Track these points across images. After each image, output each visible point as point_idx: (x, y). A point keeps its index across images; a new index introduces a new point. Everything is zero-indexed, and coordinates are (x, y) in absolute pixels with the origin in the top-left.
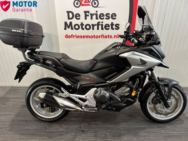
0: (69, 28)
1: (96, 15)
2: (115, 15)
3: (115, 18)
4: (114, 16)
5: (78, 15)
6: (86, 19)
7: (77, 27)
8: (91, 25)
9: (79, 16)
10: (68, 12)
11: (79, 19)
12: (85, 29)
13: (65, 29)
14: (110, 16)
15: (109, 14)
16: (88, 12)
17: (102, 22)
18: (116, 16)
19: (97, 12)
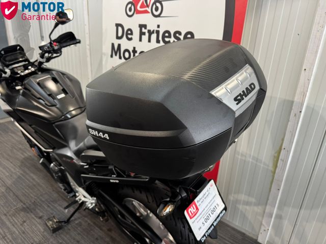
0: (116, 55)
1: (158, 32)
2: (192, 37)
4: (189, 38)
5: (129, 32)
7: (127, 55)
9: (132, 33)
11: (131, 39)
13: (112, 56)
15: (180, 33)
16: (145, 26)
19: (158, 26)
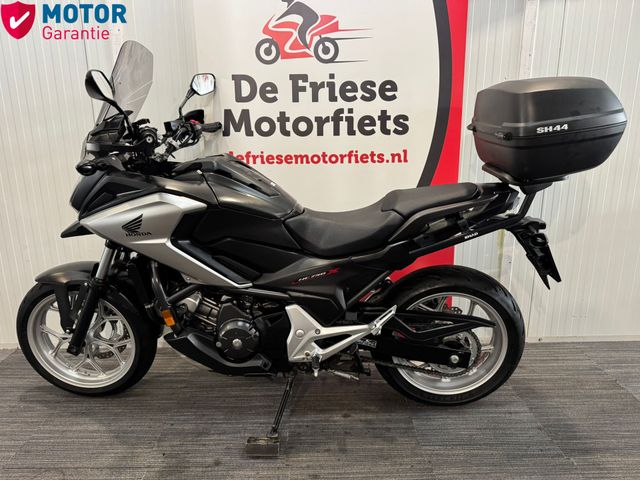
0: (237, 129)
1: (331, 86)
2: (394, 87)
3: (393, 97)
4: (388, 89)
5: (269, 88)
6: (296, 99)
7: (265, 127)
8: (313, 120)
9: (275, 90)
10: (237, 79)
11: (274, 99)
12: (292, 132)
13: (226, 133)
14: (376, 89)
15: (373, 84)
16: (305, 78)
17: (351, 111)
18: (396, 90)
19: (332, 76)
